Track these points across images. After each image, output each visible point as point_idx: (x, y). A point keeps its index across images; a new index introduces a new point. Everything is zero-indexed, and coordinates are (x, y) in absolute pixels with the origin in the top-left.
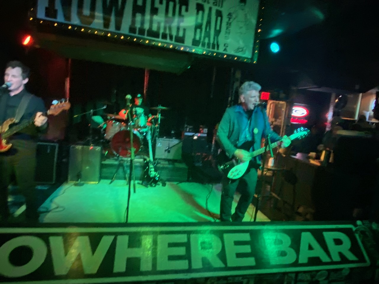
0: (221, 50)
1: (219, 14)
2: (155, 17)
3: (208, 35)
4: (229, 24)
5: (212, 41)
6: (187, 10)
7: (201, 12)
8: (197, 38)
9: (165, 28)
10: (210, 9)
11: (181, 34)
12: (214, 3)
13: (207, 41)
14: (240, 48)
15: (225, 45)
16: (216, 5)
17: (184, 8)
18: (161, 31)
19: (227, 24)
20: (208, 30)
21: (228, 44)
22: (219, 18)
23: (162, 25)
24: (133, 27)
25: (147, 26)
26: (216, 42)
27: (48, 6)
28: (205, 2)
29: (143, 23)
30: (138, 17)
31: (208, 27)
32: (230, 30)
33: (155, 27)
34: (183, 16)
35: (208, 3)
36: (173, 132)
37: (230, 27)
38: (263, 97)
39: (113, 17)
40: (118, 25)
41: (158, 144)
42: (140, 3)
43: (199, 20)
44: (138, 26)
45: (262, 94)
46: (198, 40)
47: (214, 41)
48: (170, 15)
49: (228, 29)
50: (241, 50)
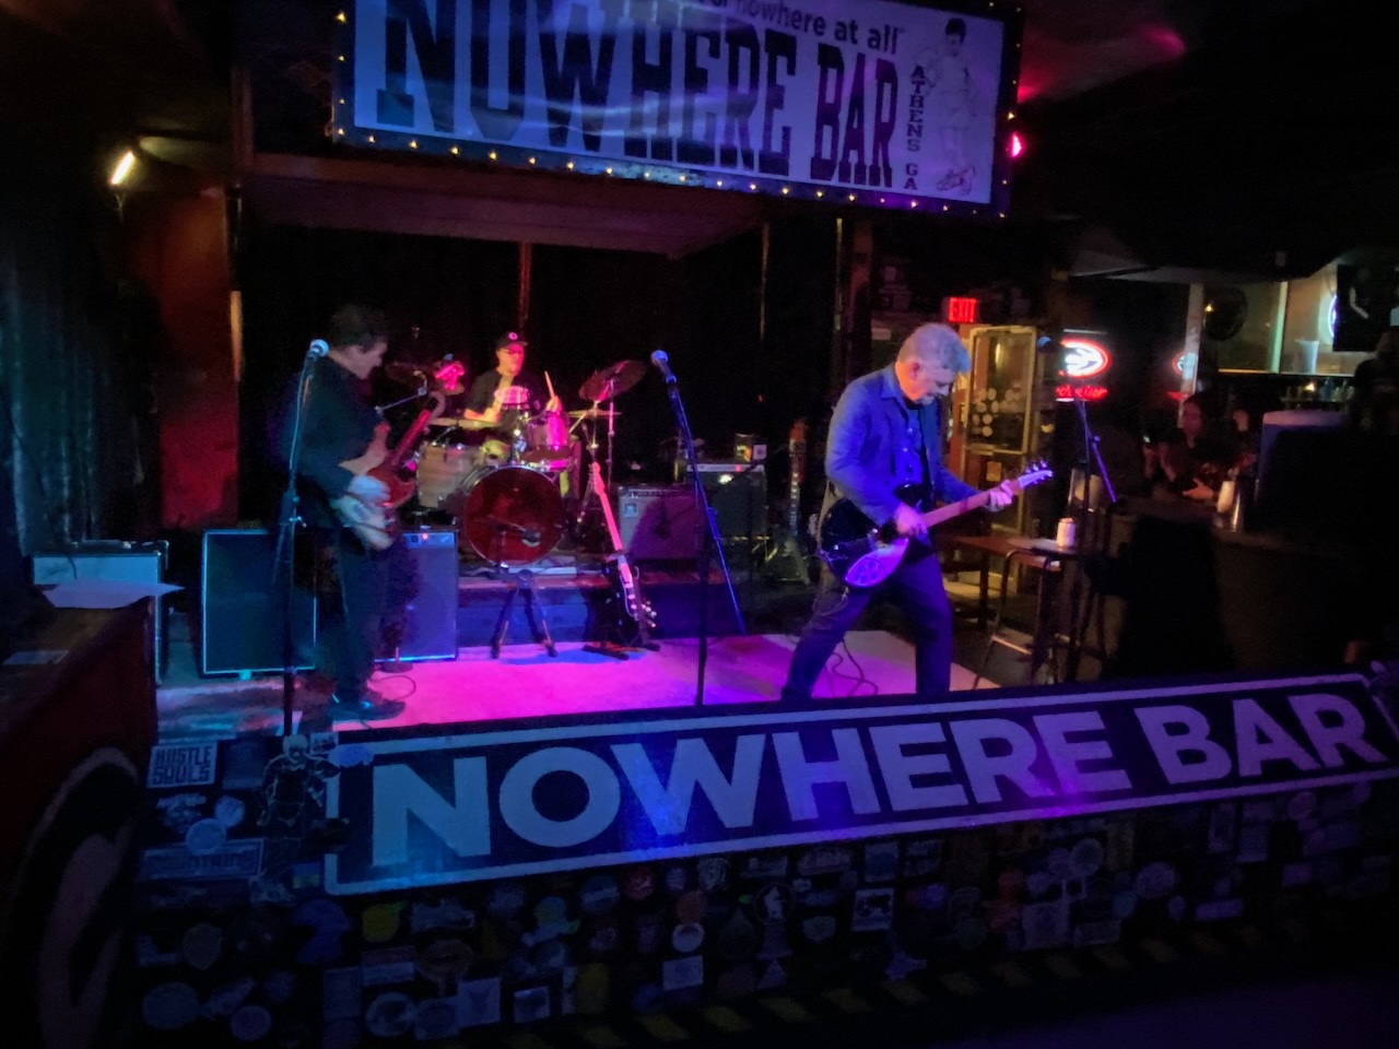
0: (898, 186)
1: (887, 73)
2: (699, 101)
3: (855, 140)
4: (917, 101)
5: (868, 161)
6: (791, 70)
7: (832, 73)
8: (826, 154)
9: (729, 131)
10: (861, 59)
11: (776, 146)
12: (870, 40)
13: (853, 157)
14: (957, 175)
15: (908, 167)
16: (877, 47)
17: (782, 62)
18: (719, 141)
19: (912, 105)
20: (855, 125)
21: (915, 166)
22: (887, 87)
23: (721, 123)
24: (634, 134)
25: (675, 130)
26: (881, 164)
27: (383, 87)
28: (844, 38)
29: (663, 118)
30: (651, 105)
31: (856, 117)
32: (920, 121)
33: (699, 130)
34: (782, 89)
35: (854, 41)
36: (636, 467)
37: (921, 112)
38: (955, 315)
39: (578, 110)
40: (593, 134)
41: (626, 509)
42: (652, 59)
43: (830, 99)
44: (649, 132)
45: (951, 306)
46: (827, 161)
47: (875, 160)
48: (743, 88)
49: (916, 118)
50: (957, 180)
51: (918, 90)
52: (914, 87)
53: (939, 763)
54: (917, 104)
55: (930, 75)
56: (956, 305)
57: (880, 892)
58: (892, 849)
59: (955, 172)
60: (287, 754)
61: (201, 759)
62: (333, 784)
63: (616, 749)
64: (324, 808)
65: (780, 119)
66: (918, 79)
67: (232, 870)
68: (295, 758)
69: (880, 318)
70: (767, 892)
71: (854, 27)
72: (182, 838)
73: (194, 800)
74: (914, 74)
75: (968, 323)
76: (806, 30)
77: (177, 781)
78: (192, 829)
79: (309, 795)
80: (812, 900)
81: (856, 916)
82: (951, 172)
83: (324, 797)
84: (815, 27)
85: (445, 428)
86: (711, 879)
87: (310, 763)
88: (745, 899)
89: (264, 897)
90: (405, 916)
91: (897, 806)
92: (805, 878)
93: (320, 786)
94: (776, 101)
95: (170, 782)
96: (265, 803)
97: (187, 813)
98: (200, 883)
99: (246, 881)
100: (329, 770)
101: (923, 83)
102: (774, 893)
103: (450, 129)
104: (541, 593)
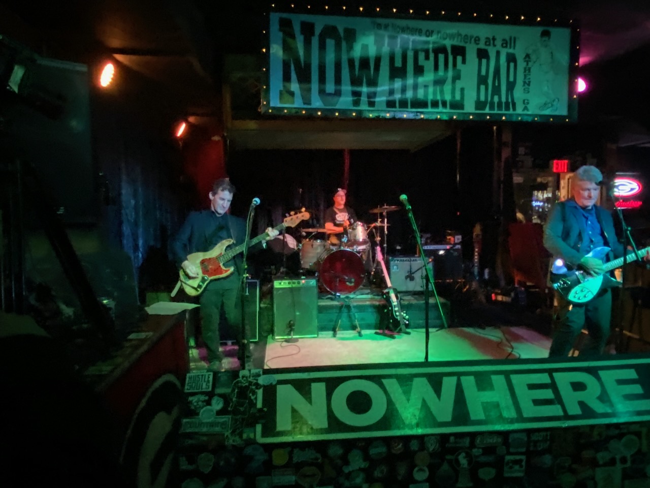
0: (519, 111)
1: (511, 59)
2: (421, 80)
3: (497, 90)
4: (527, 70)
5: (504, 99)
6: (464, 62)
7: (484, 61)
8: (482, 98)
9: (435, 93)
10: (498, 53)
11: (458, 97)
12: (502, 45)
13: (496, 99)
14: (549, 103)
15: (524, 101)
16: (506, 47)
17: (459, 59)
18: (430, 97)
19: (525, 71)
20: (496, 84)
21: (528, 100)
22: (512, 65)
23: (431, 90)
24: (391, 98)
25: (409, 95)
26: (510, 100)
27: (282, 88)
28: (489, 45)
29: (404, 90)
30: (398, 84)
31: (497, 80)
32: (529, 79)
33: (421, 94)
34: (460, 71)
35: (494, 45)
36: (398, 248)
37: (530, 75)
38: (557, 168)
39: (365, 89)
40: (372, 100)
41: (393, 268)
42: (398, 63)
43: (483, 72)
44: (397, 96)
45: (555, 164)
46: (482, 102)
47: (507, 98)
48: (441, 73)
49: (527, 78)
50: (550, 105)
51: (527, 64)
52: (525, 63)
53: (548, 394)
54: (527, 72)
55: (533, 57)
56: (557, 164)
57: (518, 457)
58: (524, 437)
59: (548, 101)
60: (240, 379)
61: (206, 380)
62: (260, 392)
63: (385, 381)
64: (256, 403)
65: (459, 84)
66: (527, 59)
67: (217, 429)
68: (244, 381)
69: (517, 172)
70: (459, 454)
71: (494, 39)
72: (198, 414)
73: (203, 398)
74: (525, 58)
75: (564, 172)
76: (470, 43)
77: (197, 389)
78: (202, 411)
79: (250, 396)
80: (483, 459)
81: (506, 468)
82: (546, 101)
83: (256, 399)
84: (475, 41)
85: (312, 233)
86: (432, 446)
87: (250, 383)
88: (448, 457)
89: (231, 442)
90: (291, 454)
91: (525, 415)
92: (479, 448)
93: (254, 393)
94: (457, 77)
95: (194, 390)
96: (232, 399)
97: (200, 403)
98: (204, 435)
99: (224, 435)
100: (258, 386)
101: (530, 61)
102: (463, 454)
103: (310, 104)
104: (354, 307)
